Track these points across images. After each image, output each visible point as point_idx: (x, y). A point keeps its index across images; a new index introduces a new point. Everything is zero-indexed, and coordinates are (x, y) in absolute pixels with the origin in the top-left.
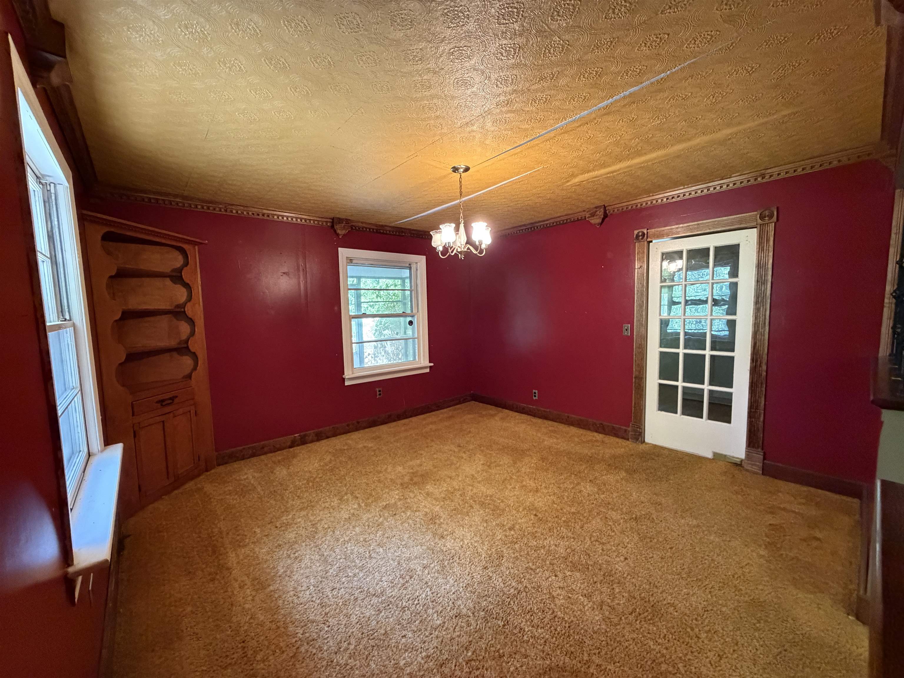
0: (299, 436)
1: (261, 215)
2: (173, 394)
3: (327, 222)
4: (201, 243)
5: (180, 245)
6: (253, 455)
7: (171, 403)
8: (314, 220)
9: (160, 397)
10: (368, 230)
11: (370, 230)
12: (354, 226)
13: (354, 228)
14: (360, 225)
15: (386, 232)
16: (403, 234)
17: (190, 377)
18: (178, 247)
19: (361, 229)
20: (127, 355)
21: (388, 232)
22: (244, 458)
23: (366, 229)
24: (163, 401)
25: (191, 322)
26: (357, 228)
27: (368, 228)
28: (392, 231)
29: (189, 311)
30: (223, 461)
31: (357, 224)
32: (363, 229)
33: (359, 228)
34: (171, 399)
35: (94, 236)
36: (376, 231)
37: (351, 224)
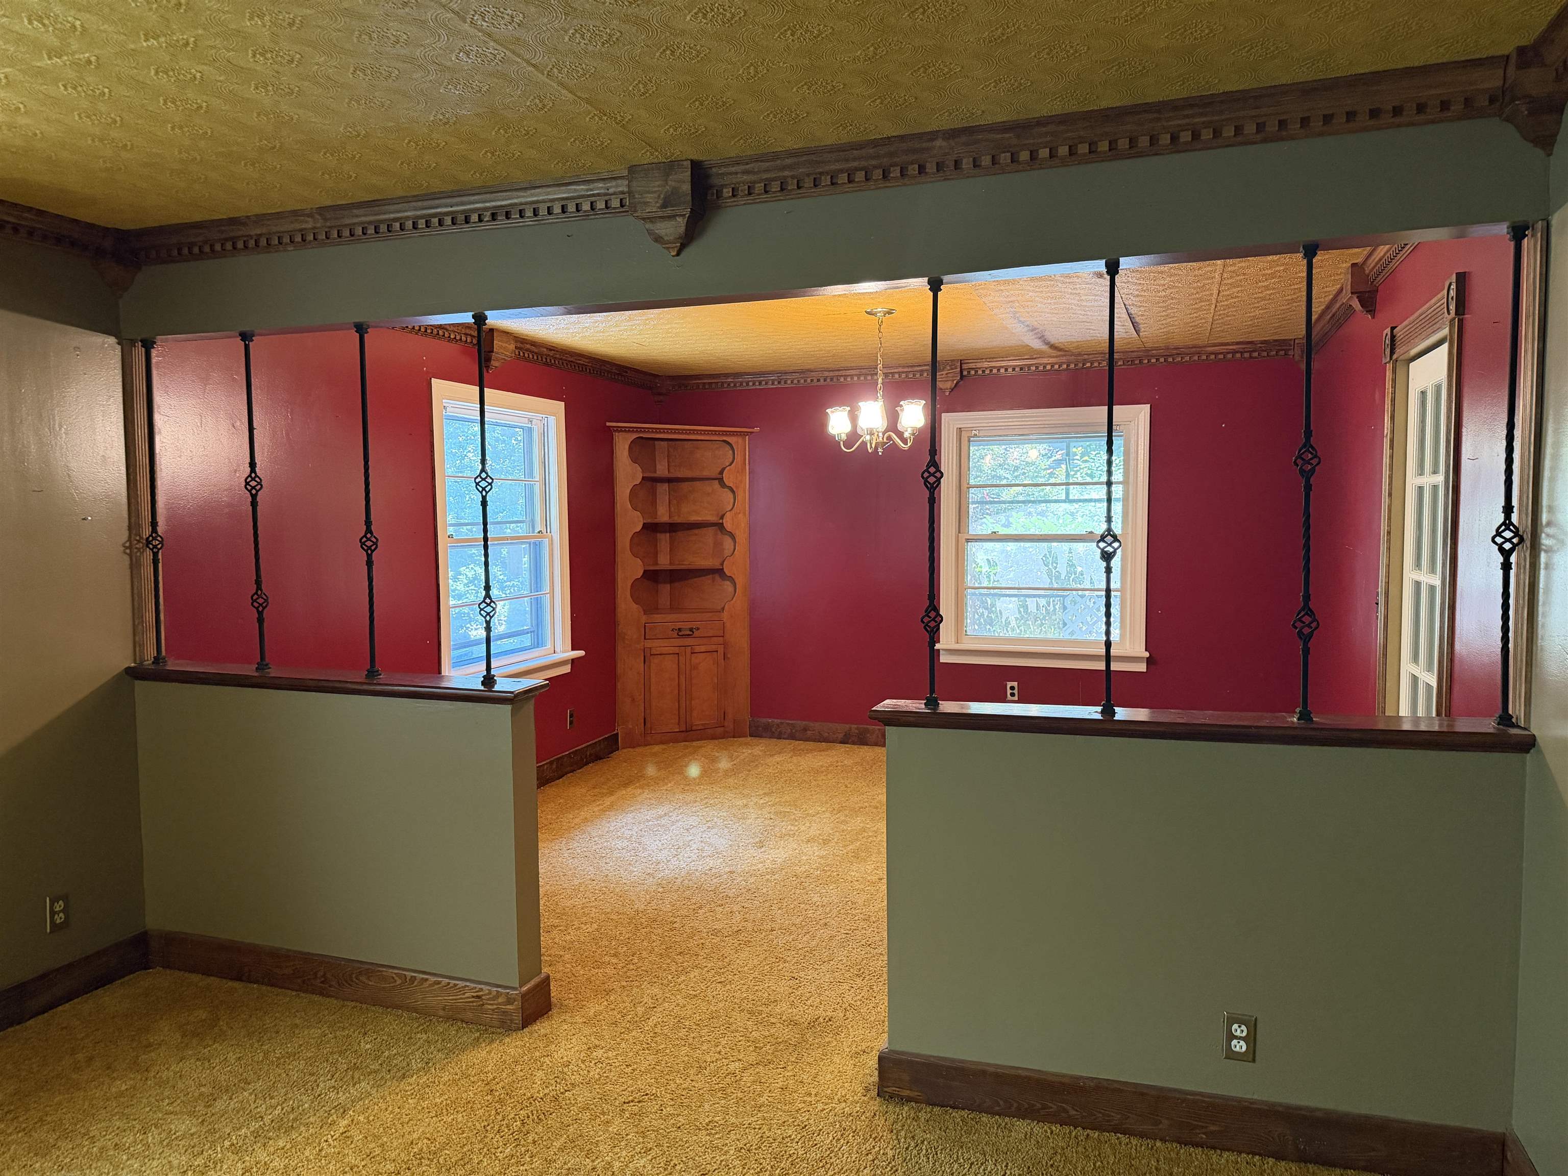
0: (857, 729)
1: (822, 380)
2: (694, 625)
3: (922, 371)
4: (752, 433)
5: (725, 438)
6: (792, 737)
7: (689, 635)
8: (900, 373)
9: (679, 625)
10: (1002, 370)
11: (1006, 370)
12: (973, 369)
13: (973, 372)
14: (986, 364)
15: (1045, 367)
16: (1088, 365)
17: (723, 609)
18: (724, 441)
19: (987, 372)
20: (645, 571)
21: (1048, 367)
22: (779, 737)
23: (999, 370)
24: (680, 630)
25: (733, 537)
26: (980, 372)
27: (1002, 367)
28: (1056, 363)
29: (728, 524)
30: (758, 732)
31: (979, 365)
32: (991, 371)
33: (984, 371)
34: (691, 630)
35: (622, 445)
36: (1021, 369)
37: (965, 366)
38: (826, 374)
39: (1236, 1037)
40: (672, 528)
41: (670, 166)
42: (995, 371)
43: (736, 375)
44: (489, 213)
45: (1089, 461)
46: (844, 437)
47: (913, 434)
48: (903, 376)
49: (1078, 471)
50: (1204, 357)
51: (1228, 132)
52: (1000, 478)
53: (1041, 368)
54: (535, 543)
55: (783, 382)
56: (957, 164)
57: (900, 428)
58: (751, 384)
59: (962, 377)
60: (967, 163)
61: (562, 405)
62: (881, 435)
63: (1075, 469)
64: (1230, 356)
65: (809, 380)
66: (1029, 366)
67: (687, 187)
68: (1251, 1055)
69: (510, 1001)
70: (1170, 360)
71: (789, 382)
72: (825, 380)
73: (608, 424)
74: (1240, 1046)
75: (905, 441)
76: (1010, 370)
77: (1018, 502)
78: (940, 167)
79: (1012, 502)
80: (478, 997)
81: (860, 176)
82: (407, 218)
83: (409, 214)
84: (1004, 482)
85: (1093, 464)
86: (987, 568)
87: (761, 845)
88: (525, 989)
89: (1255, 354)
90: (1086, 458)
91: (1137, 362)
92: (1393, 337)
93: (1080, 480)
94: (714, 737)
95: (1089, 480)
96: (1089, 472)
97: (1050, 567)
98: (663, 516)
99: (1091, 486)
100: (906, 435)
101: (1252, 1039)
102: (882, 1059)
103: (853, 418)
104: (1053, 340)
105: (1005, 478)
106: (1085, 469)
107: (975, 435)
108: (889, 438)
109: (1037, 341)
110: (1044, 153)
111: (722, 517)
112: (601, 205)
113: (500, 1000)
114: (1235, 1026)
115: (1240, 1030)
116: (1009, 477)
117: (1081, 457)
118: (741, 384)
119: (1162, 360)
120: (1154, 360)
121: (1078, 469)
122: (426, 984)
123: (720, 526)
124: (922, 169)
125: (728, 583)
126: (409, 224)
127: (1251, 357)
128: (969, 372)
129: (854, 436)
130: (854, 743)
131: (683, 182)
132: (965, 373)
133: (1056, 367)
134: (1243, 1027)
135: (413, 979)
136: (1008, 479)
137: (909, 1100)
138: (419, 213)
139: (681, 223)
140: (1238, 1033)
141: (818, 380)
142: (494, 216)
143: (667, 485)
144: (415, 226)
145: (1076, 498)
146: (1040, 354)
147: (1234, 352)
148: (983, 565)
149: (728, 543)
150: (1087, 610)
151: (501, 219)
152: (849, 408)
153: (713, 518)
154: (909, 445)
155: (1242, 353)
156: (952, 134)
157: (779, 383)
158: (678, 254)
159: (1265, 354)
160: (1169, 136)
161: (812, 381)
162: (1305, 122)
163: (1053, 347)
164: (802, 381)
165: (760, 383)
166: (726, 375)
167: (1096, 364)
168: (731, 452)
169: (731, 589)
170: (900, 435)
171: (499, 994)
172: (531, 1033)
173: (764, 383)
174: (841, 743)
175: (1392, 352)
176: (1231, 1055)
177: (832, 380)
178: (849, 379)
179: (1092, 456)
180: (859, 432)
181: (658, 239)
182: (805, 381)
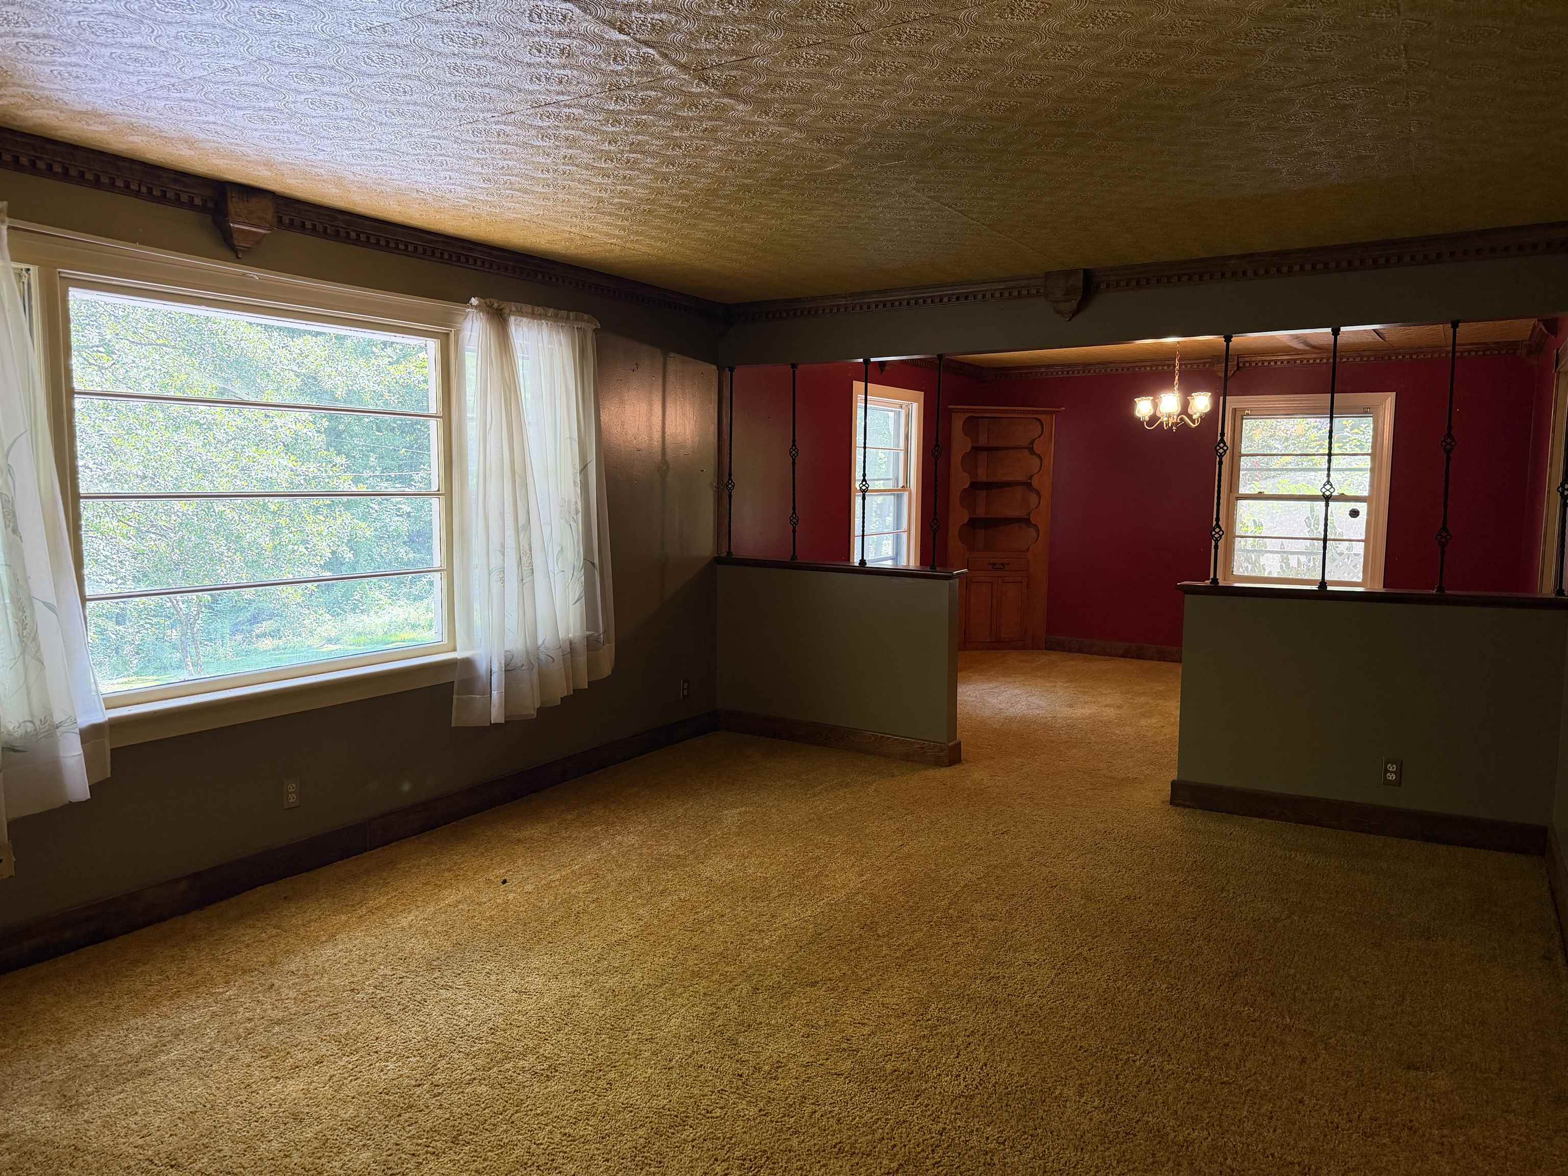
1: (1120, 370)
2: (1005, 561)
4: (1059, 411)
5: (1038, 416)
6: (1080, 651)
7: (1001, 568)
9: (993, 560)
10: (1272, 363)
11: (1276, 363)
12: (1247, 362)
13: (1248, 365)
14: (1259, 358)
15: (1308, 361)
16: (1345, 360)
17: (1028, 549)
18: (1035, 418)
19: (1260, 364)
20: (970, 518)
21: (1311, 361)
22: (1070, 651)
23: (1269, 363)
24: (994, 564)
25: (1039, 494)
26: (1253, 364)
27: (1272, 361)
28: (1318, 358)
29: (1035, 483)
30: (1051, 647)
31: (1253, 359)
32: (1263, 363)
33: (1257, 364)
34: (1003, 564)
35: (958, 423)
36: (1288, 362)
37: (1240, 360)
38: (1124, 365)
39: (1390, 772)
40: (989, 486)
41: (1069, 273)
42: (1266, 364)
43: (1048, 366)
44: (955, 297)
45: (1358, 434)
46: (1147, 419)
47: (1201, 417)
48: (1189, 366)
49: (1348, 442)
50: (1444, 355)
51: (1407, 259)
52: (1269, 447)
53: (1305, 362)
54: (898, 494)
55: (1086, 372)
56: (1244, 273)
57: (1190, 412)
58: (1060, 373)
59: (1238, 368)
60: (1250, 273)
61: (923, 393)
62: (1175, 417)
63: (1344, 441)
64: (1466, 354)
65: (1109, 370)
66: (1295, 360)
67: (1081, 284)
68: (1399, 783)
69: (942, 750)
70: (1415, 357)
71: (1092, 371)
72: (1122, 370)
73: (950, 407)
74: (1392, 777)
75: (1193, 421)
76: (1279, 363)
77: (1287, 470)
78: (1234, 274)
79: (1282, 470)
80: (922, 748)
81: (1185, 278)
82: (904, 299)
83: (906, 297)
84: (1275, 452)
85: (1363, 436)
86: (1253, 528)
87: (1071, 706)
88: (950, 744)
89: (1488, 353)
90: (1356, 430)
91: (1387, 358)
92: (1557, 355)
93: (1349, 451)
94: (1016, 649)
95: (1358, 451)
96: (1358, 443)
97: (1312, 527)
98: (982, 476)
99: (1360, 457)
100: (1195, 417)
101: (1399, 773)
102: (1173, 784)
103: (1155, 406)
104: (1314, 343)
105: (1276, 448)
106: (1355, 441)
107: (1248, 414)
108: (1182, 419)
109: (1301, 345)
110: (1297, 268)
111: (1031, 478)
112: (1024, 292)
113: (936, 750)
114: (1390, 765)
115: (1392, 768)
116: (1279, 447)
117: (1351, 430)
118: (1052, 374)
119: (1407, 357)
120: (1400, 357)
121: (1347, 440)
122: (890, 740)
123: (1028, 485)
124: (1223, 275)
125: (1032, 529)
126: (905, 303)
127: (1484, 354)
128: (1244, 364)
129: (1154, 419)
130: (1132, 658)
131: (1078, 281)
132: (1241, 365)
133: (1318, 361)
134: (1394, 766)
135: (882, 737)
136: (1278, 449)
137: (1189, 807)
138: (911, 296)
139: (1074, 304)
140: (1391, 769)
141: (1117, 370)
142: (958, 299)
143: (986, 452)
144: (908, 304)
145: (1344, 467)
146: (1304, 352)
147: (1469, 351)
148: (1249, 524)
149: (1033, 498)
150: (1344, 567)
151: (962, 300)
152: (1152, 398)
153: (1020, 478)
154: (1196, 425)
155: (1476, 352)
156: (1242, 257)
157: (1084, 372)
158: (1070, 320)
159: (1496, 352)
160: (1371, 260)
161: (1111, 370)
162: (1452, 254)
163: (1314, 347)
164: (1103, 371)
165: (1068, 373)
166: (1040, 367)
167: (1351, 360)
168: (1040, 427)
169: (1034, 534)
170: (1190, 417)
171: (935, 746)
172: (955, 769)
173: (1071, 372)
174: (1122, 657)
175: (1557, 366)
176: (1388, 783)
177: (1128, 369)
178: (1143, 369)
179: (1362, 429)
180: (1158, 414)
181: (1059, 312)
182: (1106, 371)
